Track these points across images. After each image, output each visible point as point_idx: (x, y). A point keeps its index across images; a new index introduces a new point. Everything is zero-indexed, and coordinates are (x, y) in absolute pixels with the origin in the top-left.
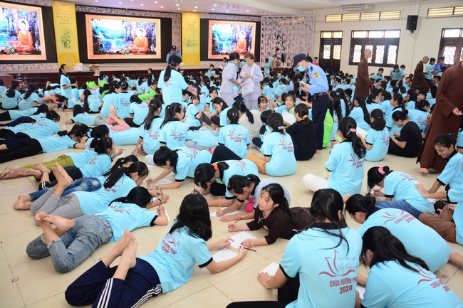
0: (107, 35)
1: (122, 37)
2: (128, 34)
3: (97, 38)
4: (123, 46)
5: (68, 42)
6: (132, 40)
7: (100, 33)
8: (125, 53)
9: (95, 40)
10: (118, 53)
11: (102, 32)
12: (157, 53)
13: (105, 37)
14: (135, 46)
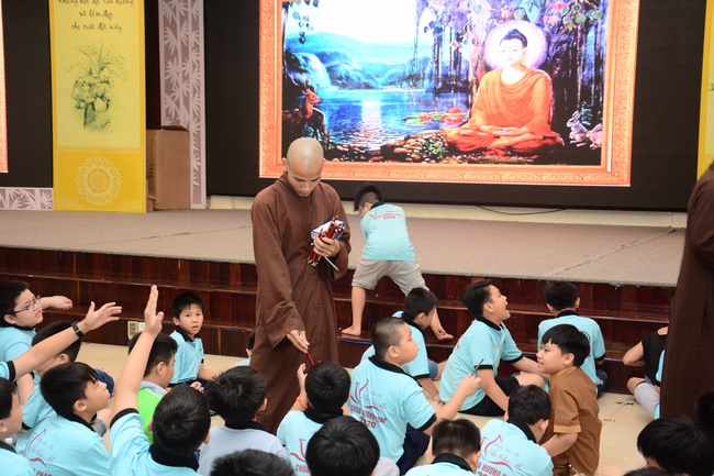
0: (342, 69)
1: (413, 78)
2: (446, 58)
3: (303, 87)
4: (415, 123)
5: (100, 104)
6: (466, 89)
7: (315, 62)
8: (426, 154)
9: (294, 93)
10: (388, 153)
11: (323, 57)
12: (607, 157)
13: (335, 77)
14: (478, 118)
